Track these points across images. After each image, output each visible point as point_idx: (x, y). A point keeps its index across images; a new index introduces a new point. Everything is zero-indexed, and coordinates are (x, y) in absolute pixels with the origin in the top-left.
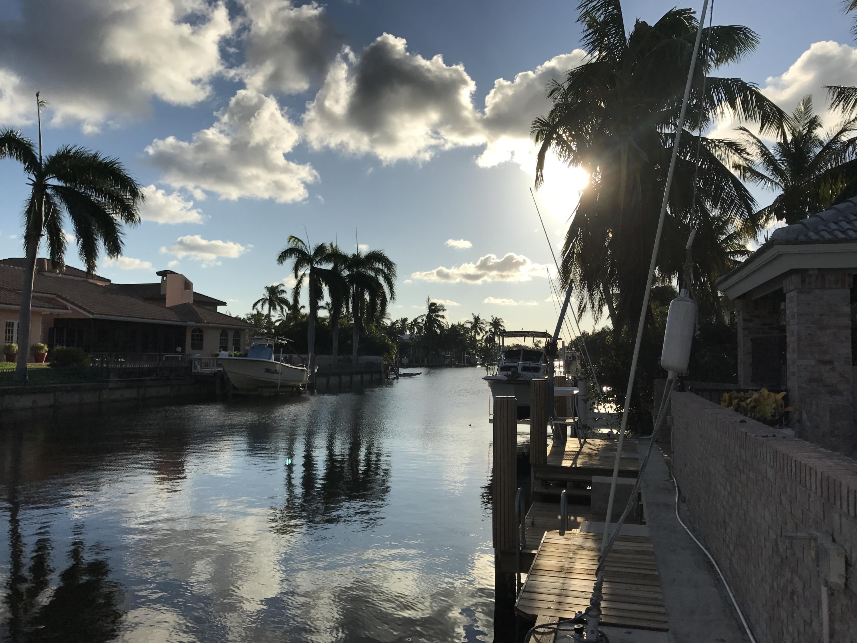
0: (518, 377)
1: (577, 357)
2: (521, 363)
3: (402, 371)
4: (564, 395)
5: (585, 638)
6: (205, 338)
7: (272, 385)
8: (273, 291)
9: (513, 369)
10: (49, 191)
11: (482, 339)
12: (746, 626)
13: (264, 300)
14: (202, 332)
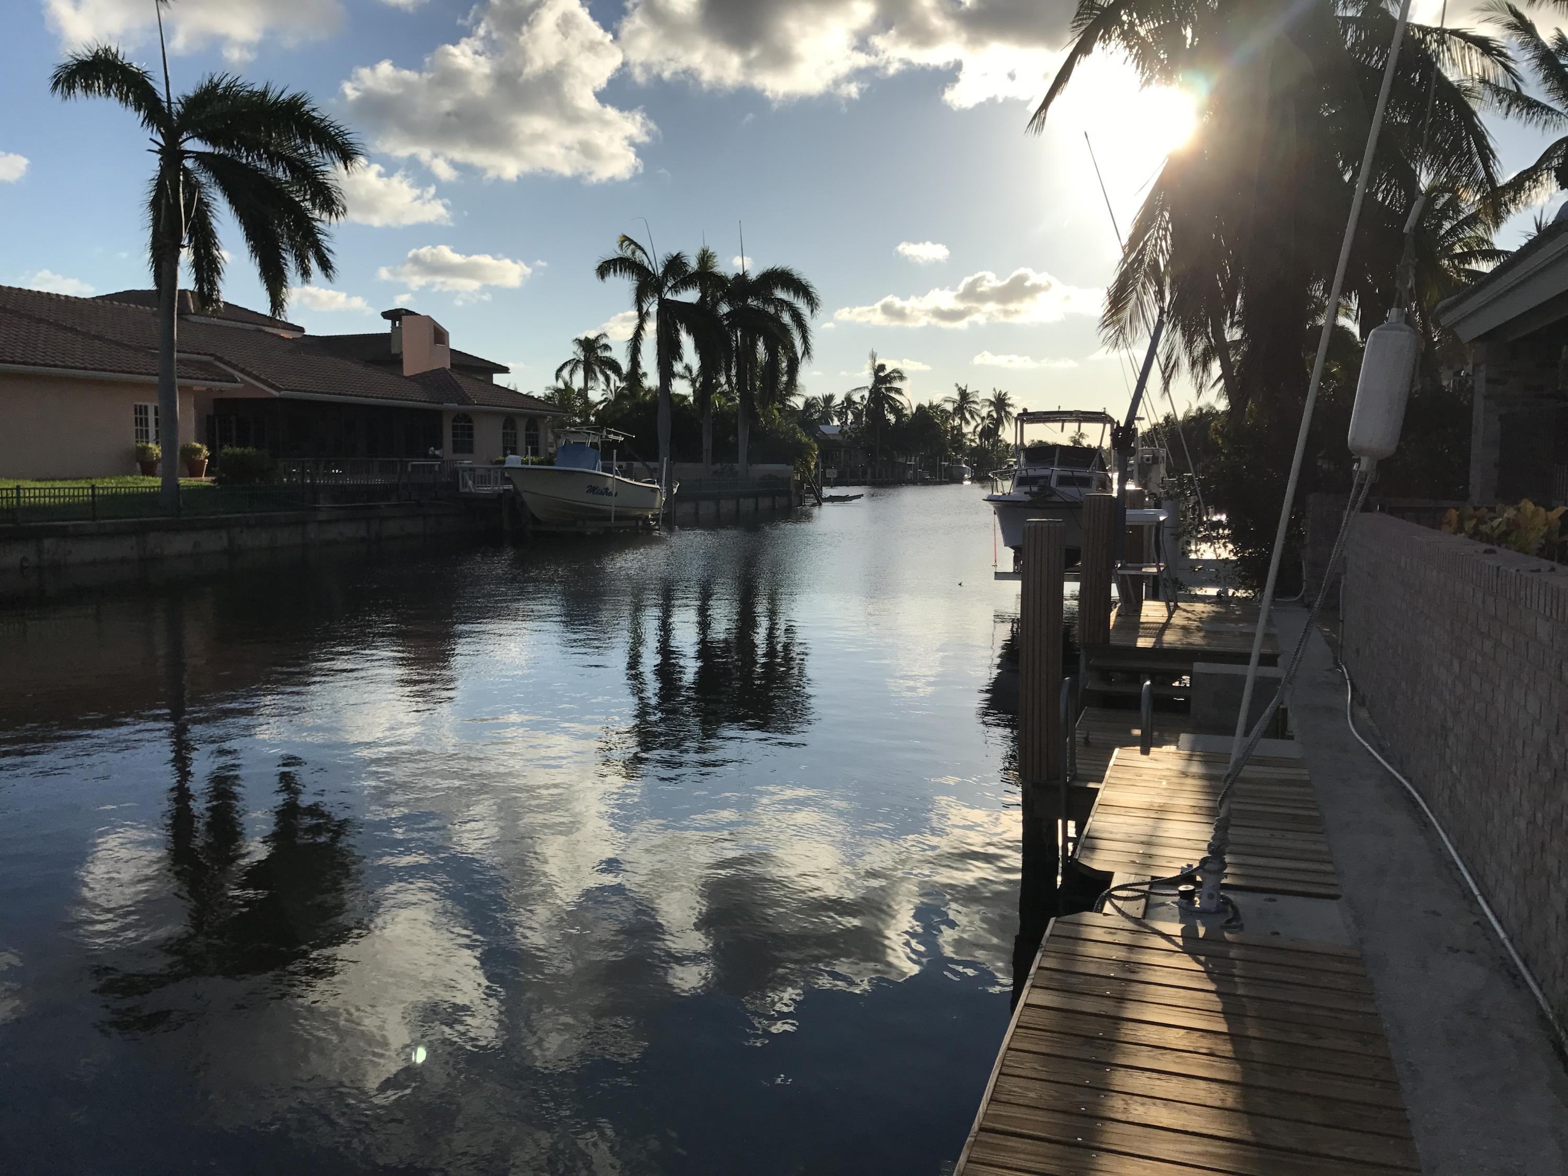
0: (1050, 495)
1: (1160, 459)
2: (1056, 471)
3: (827, 492)
4: (1141, 524)
5: (1197, 906)
6: (476, 432)
7: (600, 516)
8: (588, 346)
9: (1041, 482)
10: (189, 163)
11: (974, 432)
12: (1476, 892)
13: (575, 363)
14: (470, 421)
